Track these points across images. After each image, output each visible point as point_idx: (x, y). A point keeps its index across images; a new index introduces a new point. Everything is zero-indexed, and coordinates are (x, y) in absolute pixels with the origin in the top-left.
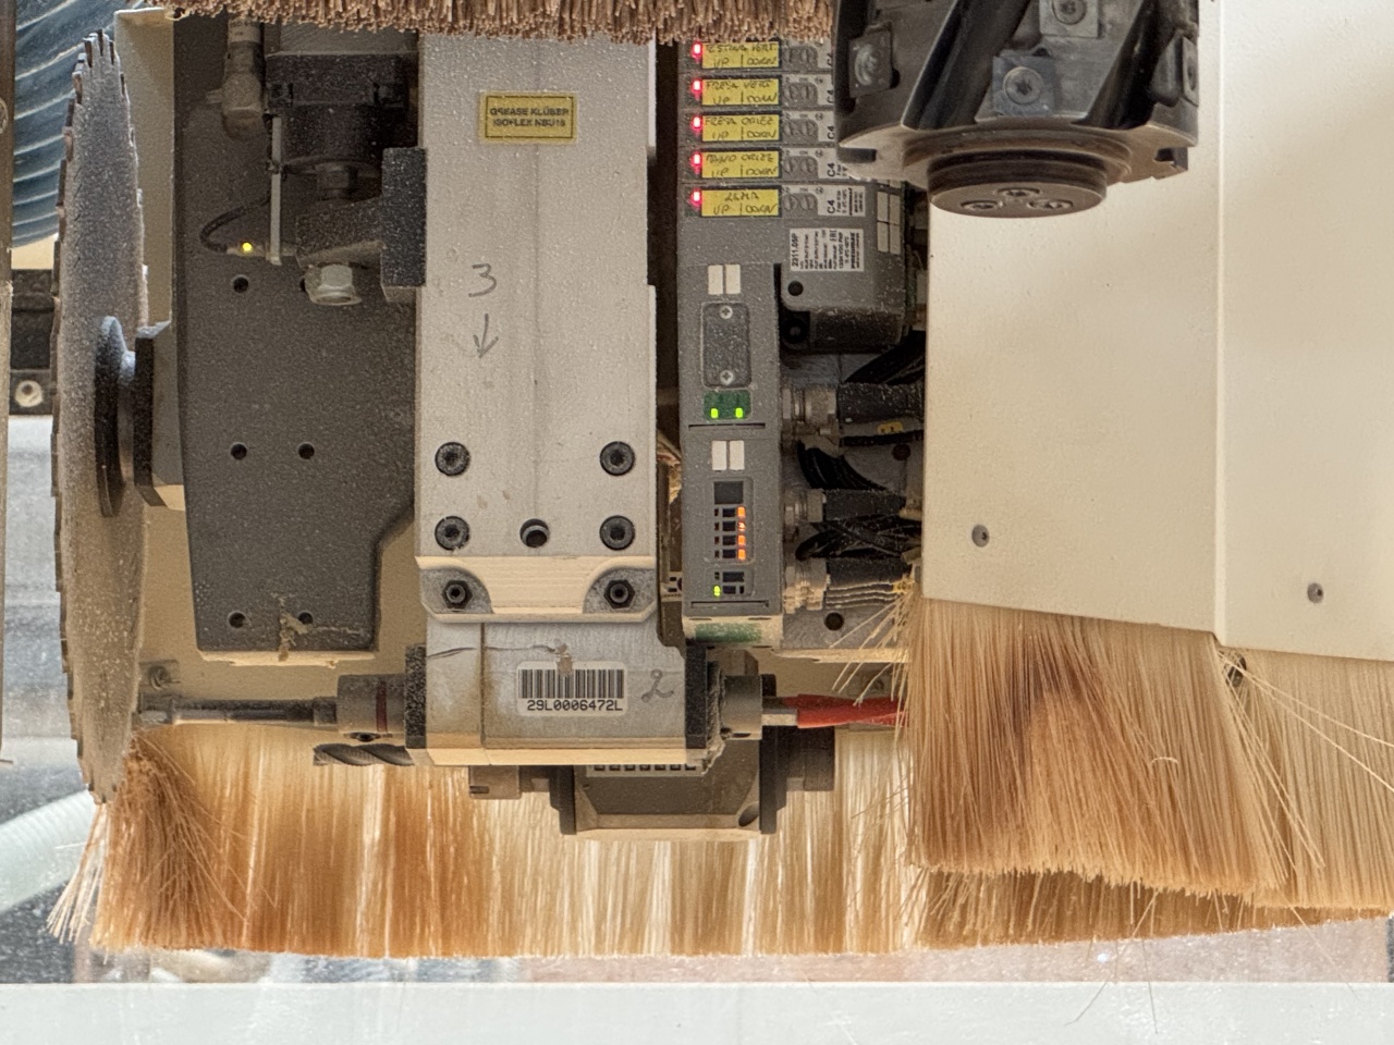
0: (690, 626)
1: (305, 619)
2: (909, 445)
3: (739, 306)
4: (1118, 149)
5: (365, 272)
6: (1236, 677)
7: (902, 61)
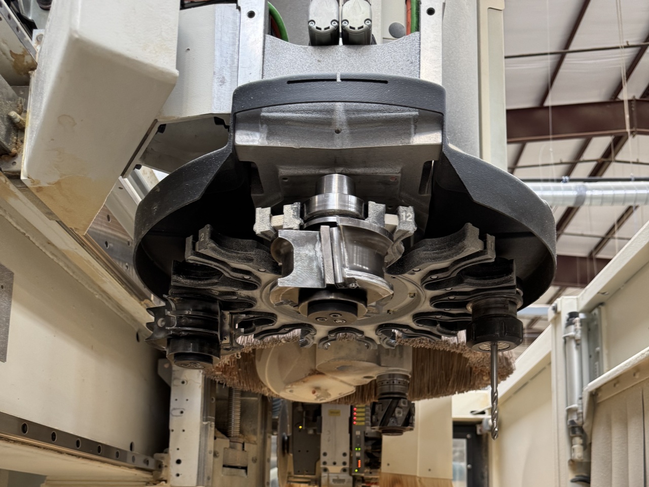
0: (353, 474)
1: (307, 471)
2: (380, 452)
3: (360, 436)
4: (404, 429)
5: (315, 431)
6: (420, 481)
7: (379, 418)
